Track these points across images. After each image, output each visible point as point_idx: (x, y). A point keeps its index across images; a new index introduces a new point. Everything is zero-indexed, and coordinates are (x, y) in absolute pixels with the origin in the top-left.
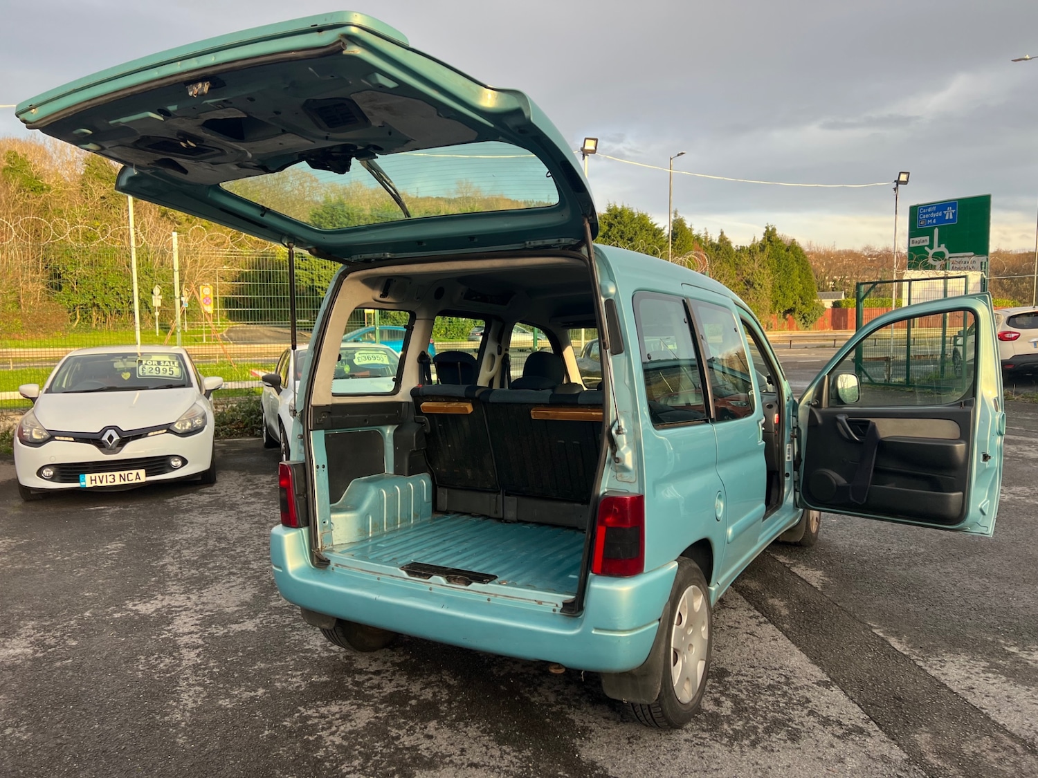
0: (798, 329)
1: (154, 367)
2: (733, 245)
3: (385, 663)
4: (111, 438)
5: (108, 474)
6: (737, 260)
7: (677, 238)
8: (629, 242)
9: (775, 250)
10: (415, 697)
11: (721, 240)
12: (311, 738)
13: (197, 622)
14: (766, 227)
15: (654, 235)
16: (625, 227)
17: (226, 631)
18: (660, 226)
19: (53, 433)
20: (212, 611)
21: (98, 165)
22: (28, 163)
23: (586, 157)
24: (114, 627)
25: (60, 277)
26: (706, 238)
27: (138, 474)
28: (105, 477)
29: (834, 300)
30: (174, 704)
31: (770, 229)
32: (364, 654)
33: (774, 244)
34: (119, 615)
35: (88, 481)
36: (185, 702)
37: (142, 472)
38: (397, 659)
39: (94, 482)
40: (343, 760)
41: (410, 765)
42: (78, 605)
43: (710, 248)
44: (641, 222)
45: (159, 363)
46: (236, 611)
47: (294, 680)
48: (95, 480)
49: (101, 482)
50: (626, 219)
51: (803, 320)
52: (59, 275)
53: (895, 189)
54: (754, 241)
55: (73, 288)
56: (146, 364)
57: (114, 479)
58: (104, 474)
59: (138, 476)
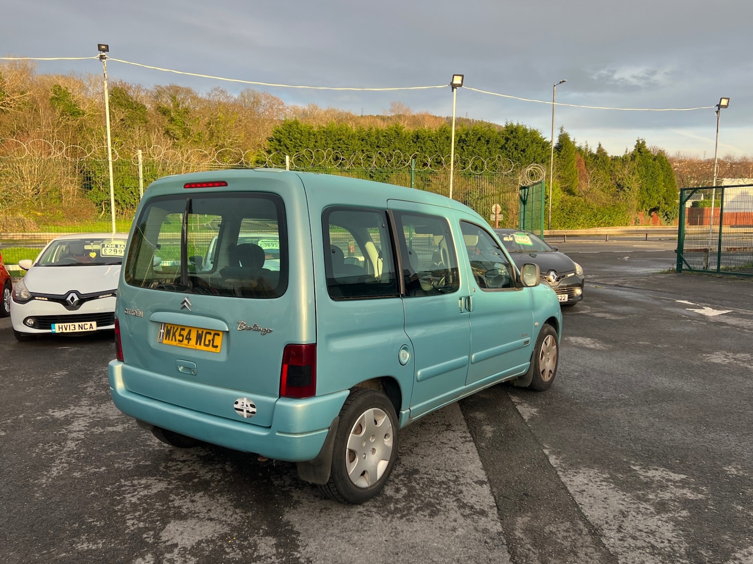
0: (661, 224)
1: (113, 249)
2: (609, 155)
3: (193, 455)
4: (72, 299)
5: (71, 324)
6: (612, 167)
7: (562, 149)
8: (522, 153)
9: (644, 160)
10: (199, 478)
11: (598, 151)
12: (118, 498)
13: (87, 425)
14: (637, 141)
15: (543, 147)
16: (519, 141)
17: (102, 431)
18: (548, 139)
19: (34, 295)
20: (100, 418)
21: (119, 95)
22: (69, 94)
23: (455, 90)
24: (34, 425)
25: (90, 180)
26: (586, 149)
27: (91, 325)
28: (68, 326)
29: (693, 201)
30: (46, 473)
31: (641, 142)
32: (183, 449)
33: (643, 154)
34: (41, 417)
35: (57, 328)
36: (53, 472)
37: (94, 324)
38: (202, 454)
39: (61, 329)
40: (130, 511)
41: (170, 517)
42: (18, 410)
43: (589, 157)
44: (532, 137)
45: (117, 246)
46: (116, 419)
47: (129, 463)
48: (62, 328)
49: (66, 329)
50: (520, 134)
51: (666, 217)
52: (90, 178)
53: (717, 112)
54: (626, 152)
55: (100, 187)
56: (107, 247)
57: (74, 327)
58: (68, 324)
59: (92, 326)
